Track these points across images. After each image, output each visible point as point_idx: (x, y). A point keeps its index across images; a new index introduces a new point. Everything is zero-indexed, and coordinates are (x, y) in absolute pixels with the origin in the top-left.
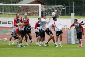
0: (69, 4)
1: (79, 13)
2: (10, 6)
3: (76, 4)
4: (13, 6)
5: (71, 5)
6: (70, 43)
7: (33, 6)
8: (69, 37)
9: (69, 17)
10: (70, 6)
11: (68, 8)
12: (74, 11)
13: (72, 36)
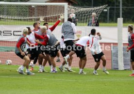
0: (114, 3)
1: (132, 17)
2: (17, 6)
3: (126, 3)
4: (21, 6)
5: (117, 4)
6: (116, 69)
7: (54, 6)
8: (114, 58)
9: (115, 24)
10: (117, 6)
11: (113, 9)
12: (123, 14)
13: (119, 56)
